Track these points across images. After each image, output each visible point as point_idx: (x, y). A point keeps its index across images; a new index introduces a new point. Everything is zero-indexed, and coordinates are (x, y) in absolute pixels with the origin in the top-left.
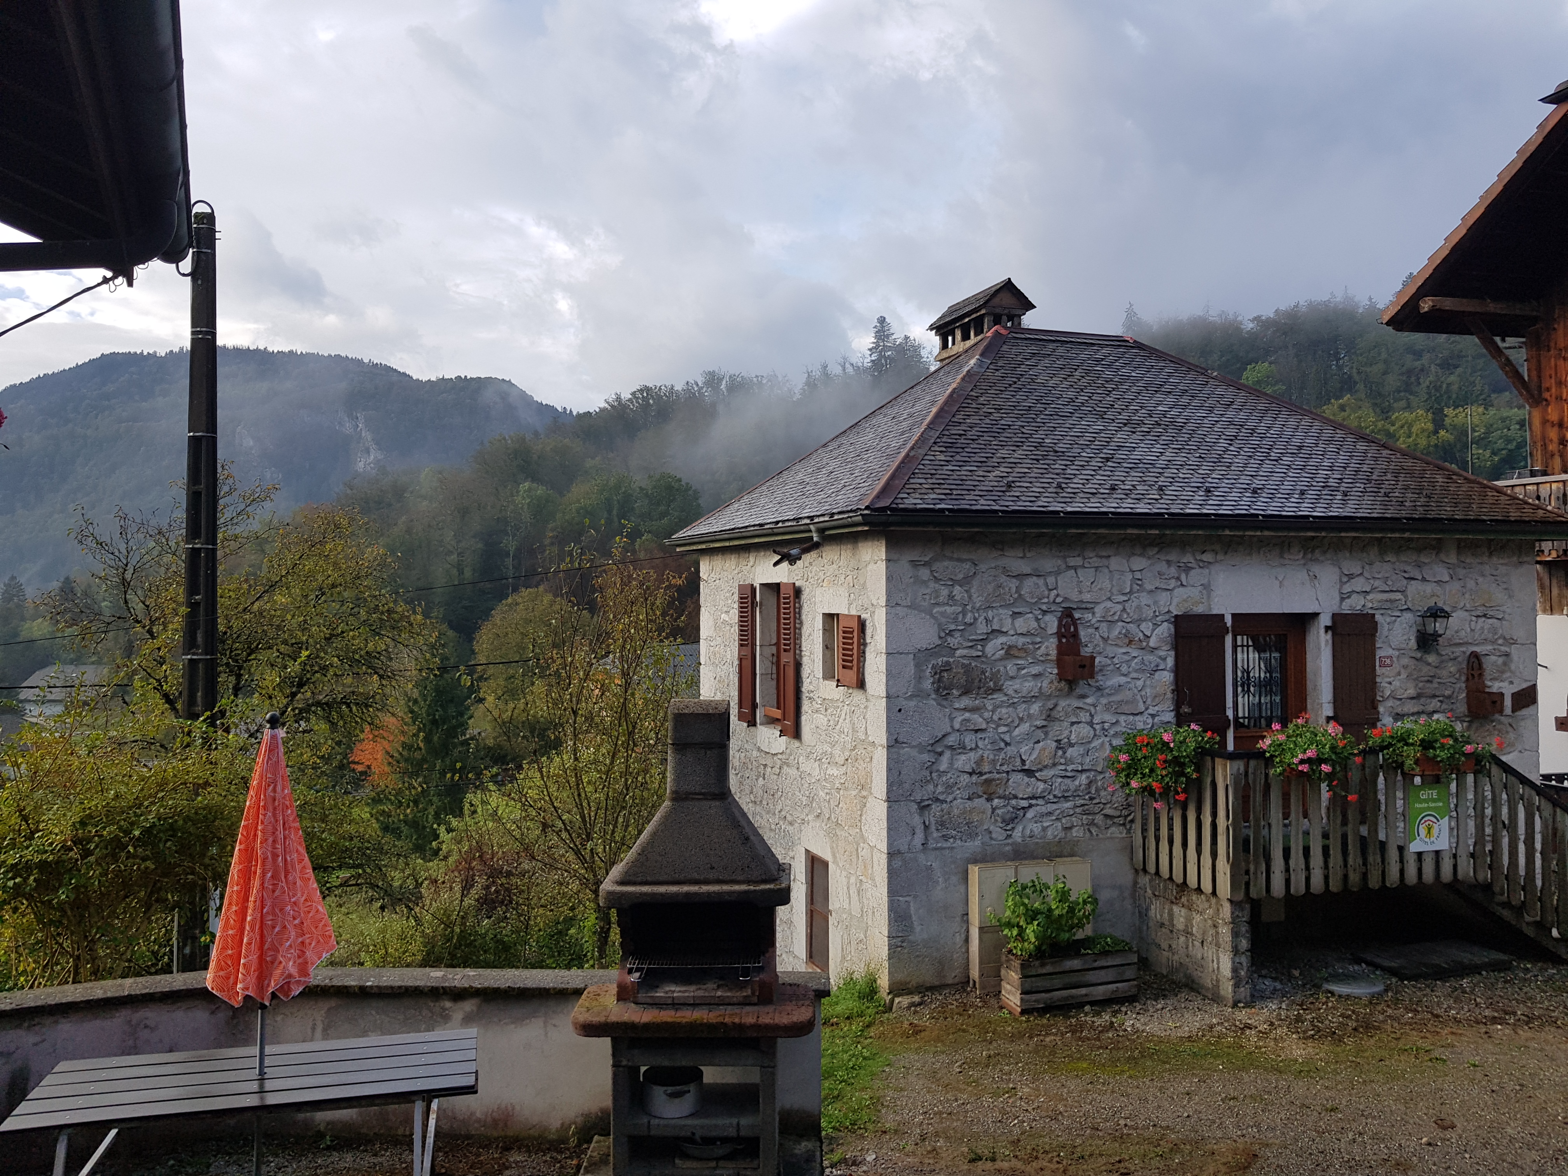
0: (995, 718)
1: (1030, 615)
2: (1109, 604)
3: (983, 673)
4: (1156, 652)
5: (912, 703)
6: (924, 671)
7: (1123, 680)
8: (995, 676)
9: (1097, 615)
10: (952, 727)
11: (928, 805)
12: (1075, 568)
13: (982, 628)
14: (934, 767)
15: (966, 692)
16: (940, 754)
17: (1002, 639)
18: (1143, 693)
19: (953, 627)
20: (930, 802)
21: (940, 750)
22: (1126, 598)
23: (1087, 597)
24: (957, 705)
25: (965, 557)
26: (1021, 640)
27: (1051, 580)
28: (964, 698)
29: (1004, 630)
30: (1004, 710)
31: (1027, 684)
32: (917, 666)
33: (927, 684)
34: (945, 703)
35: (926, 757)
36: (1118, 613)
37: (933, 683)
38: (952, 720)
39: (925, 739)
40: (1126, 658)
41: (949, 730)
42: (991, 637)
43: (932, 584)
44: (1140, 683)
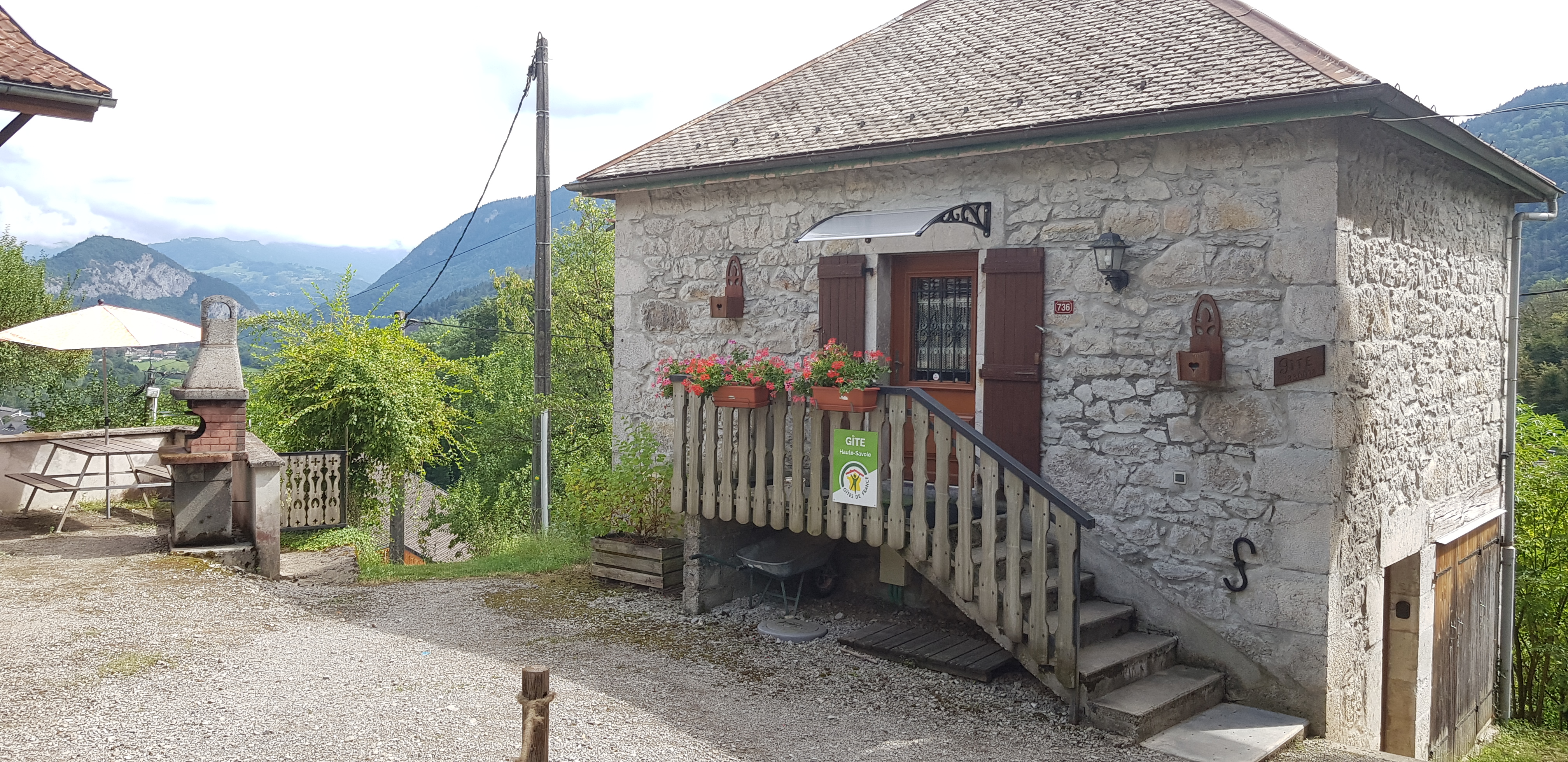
0: (683, 351)
1: (709, 262)
2: (769, 249)
3: (675, 312)
4: (810, 295)
5: (629, 335)
6: (637, 309)
7: (778, 321)
8: (683, 315)
9: (760, 260)
10: (654, 356)
11: (638, 418)
12: (743, 217)
13: (676, 274)
14: (643, 388)
15: (664, 328)
16: (647, 378)
17: (690, 283)
18: (796, 334)
19: (657, 273)
20: (639, 416)
21: (646, 374)
22: (783, 243)
23: (752, 243)
24: (659, 339)
25: (665, 213)
26: (703, 283)
27: (724, 228)
28: (663, 332)
29: (691, 275)
30: (688, 345)
31: (705, 323)
32: (634, 305)
33: (640, 321)
34: (652, 337)
35: (635, 379)
36: (776, 258)
37: (643, 320)
38: (654, 351)
39: (637, 365)
40: (782, 300)
41: (651, 358)
42: (684, 281)
43: (645, 238)
44: (793, 324)
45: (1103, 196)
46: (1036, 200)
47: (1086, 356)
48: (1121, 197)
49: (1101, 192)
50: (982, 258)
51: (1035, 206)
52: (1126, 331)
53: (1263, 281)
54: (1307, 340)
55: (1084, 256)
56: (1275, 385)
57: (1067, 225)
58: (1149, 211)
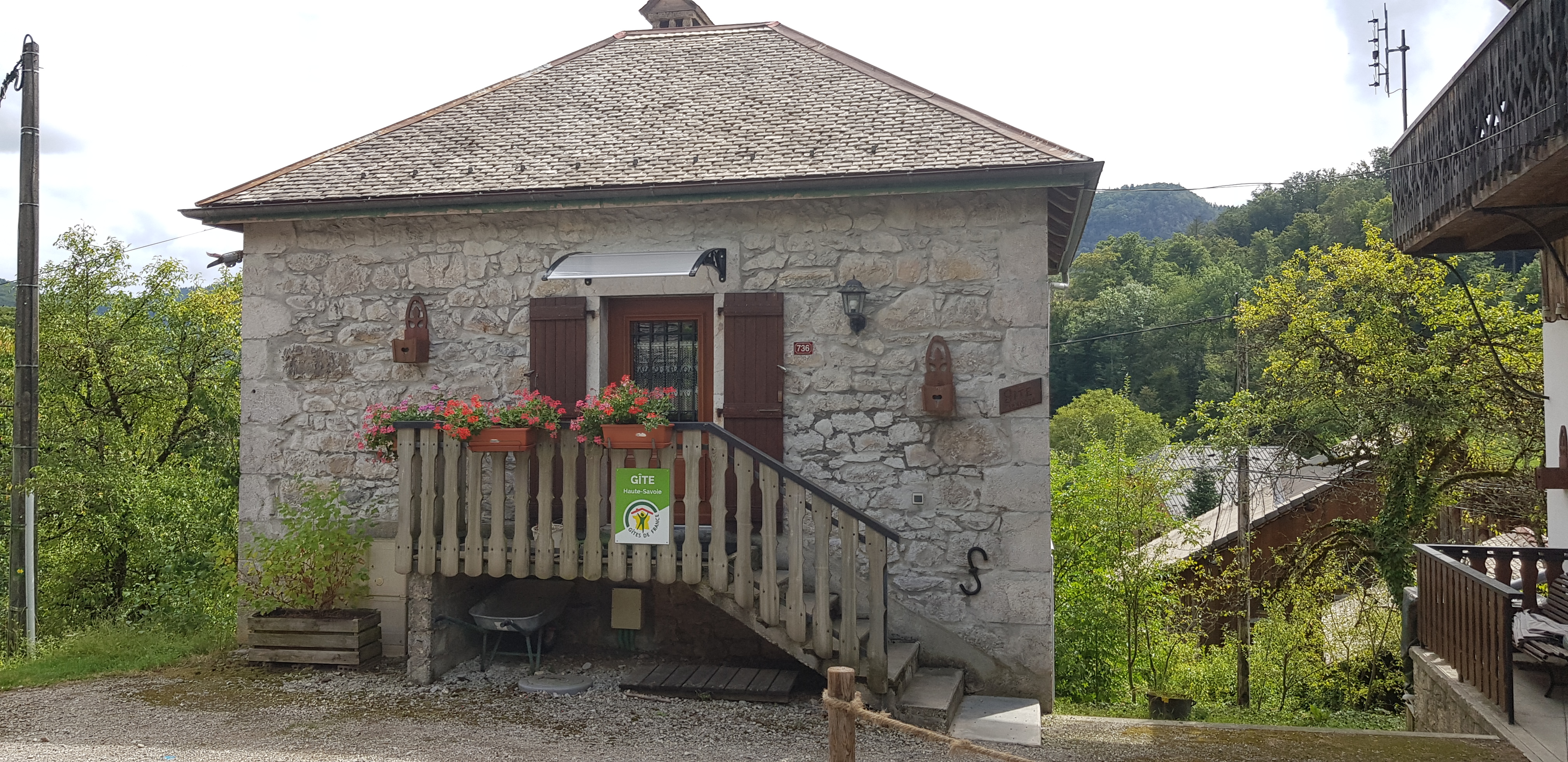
0: (343, 401)
1: (381, 302)
2: (462, 289)
3: (332, 357)
4: (515, 338)
5: (264, 385)
6: (277, 356)
7: (476, 366)
8: (344, 361)
9: (450, 301)
10: (301, 408)
11: (278, 479)
12: (427, 254)
13: (332, 315)
14: (285, 445)
15: (316, 376)
16: (291, 433)
17: (354, 326)
18: (499, 379)
19: (304, 315)
20: (280, 476)
21: (289, 429)
22: (481, 283)
23: (439, 283)
24: (308, 388)
25: (317, 248)
26: (372, 326)
27: (402, 267)
28: (313, 381)
29: (354, 316)
30: (352, 394)
31: (375, 369)
32: (271, 350)
33: (280, 368)
34: (297, 386)
35: (275, 435)
36: (472, 298)
37: (286, 367)
38: (301, 402)
39: (275, 418)
40: (481, 343)
41: (297, 410)
42: (344, 323)
43: (288, 276)
44: (494, 370)
45: (838, 247)
46: (772, 248)
47: (826, 393)
48: (857, 248)
49: (836, 243)
50: (719, 302)
51: (772, 254)
52: (864, 369)
53: (986, 324)
54: (1026, 374)
55: (821, 301)
56: (1001, 413)
57: (804, 273)
58: (883, 262)
